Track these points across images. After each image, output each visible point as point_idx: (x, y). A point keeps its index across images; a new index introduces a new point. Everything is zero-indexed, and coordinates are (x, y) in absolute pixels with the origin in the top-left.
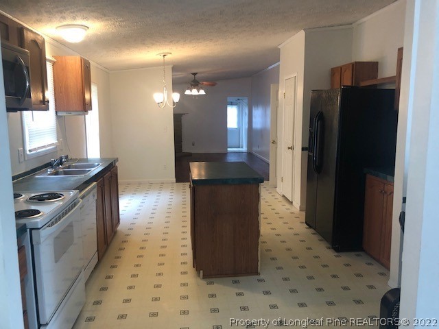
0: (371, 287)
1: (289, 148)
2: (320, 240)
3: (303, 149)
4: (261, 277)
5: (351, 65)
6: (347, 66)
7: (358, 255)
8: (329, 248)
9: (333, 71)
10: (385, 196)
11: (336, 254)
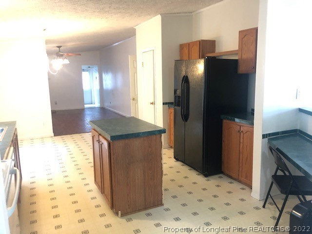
0: (242, 200)
1: (151, 103)
2: (190, 170)
3: (163, 104)
4: (166, 206)
5: (198, 43)
6: (194, 43)
7: (220, 177)
8: (199, 175)
9: (182, 47)
10: (242, 134)
11: (206, 179)
